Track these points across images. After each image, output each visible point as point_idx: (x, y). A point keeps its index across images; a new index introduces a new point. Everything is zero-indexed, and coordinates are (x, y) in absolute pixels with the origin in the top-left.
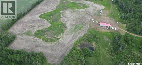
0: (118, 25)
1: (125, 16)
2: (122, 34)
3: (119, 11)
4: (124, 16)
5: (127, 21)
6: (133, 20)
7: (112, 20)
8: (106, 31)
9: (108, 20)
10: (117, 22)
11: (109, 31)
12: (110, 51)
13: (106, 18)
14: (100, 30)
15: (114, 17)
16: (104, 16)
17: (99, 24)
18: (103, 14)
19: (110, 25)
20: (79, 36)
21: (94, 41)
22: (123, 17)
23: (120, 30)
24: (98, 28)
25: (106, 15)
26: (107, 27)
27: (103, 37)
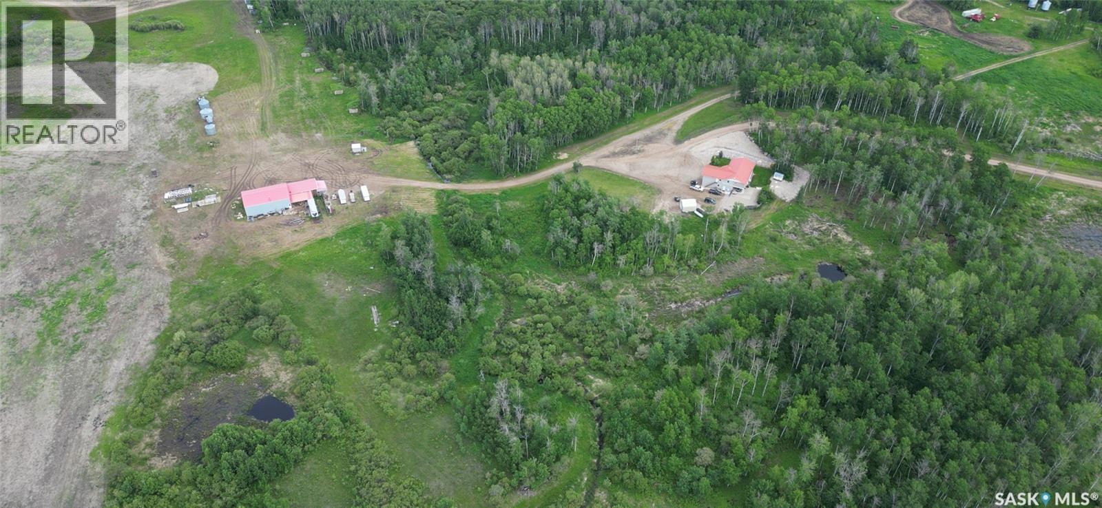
0: (370, 166)
1: (382, 93)
2: (422, 210)
3: (329, 67)
4: (373, 89)
5: (408, 119)
6: (439, 96)
7: (314, 144)
8: (312, 233)
9: (285, 151)
10: (356, 147)
11: (329, 228)
12: (403, 356)
13: (263, 145)
14: (267, 249)
15: (315, 119)
16: (243, 136)
17: (241, 208)
18: (228, 128)
19: (321, 186)
20: (118, 365)
21: (259, 342)
22: (375, 100)
23: (394, 190)
24: (242, 242)
25: (252, 123)
26: (301, 205)
27: (309, 285)
